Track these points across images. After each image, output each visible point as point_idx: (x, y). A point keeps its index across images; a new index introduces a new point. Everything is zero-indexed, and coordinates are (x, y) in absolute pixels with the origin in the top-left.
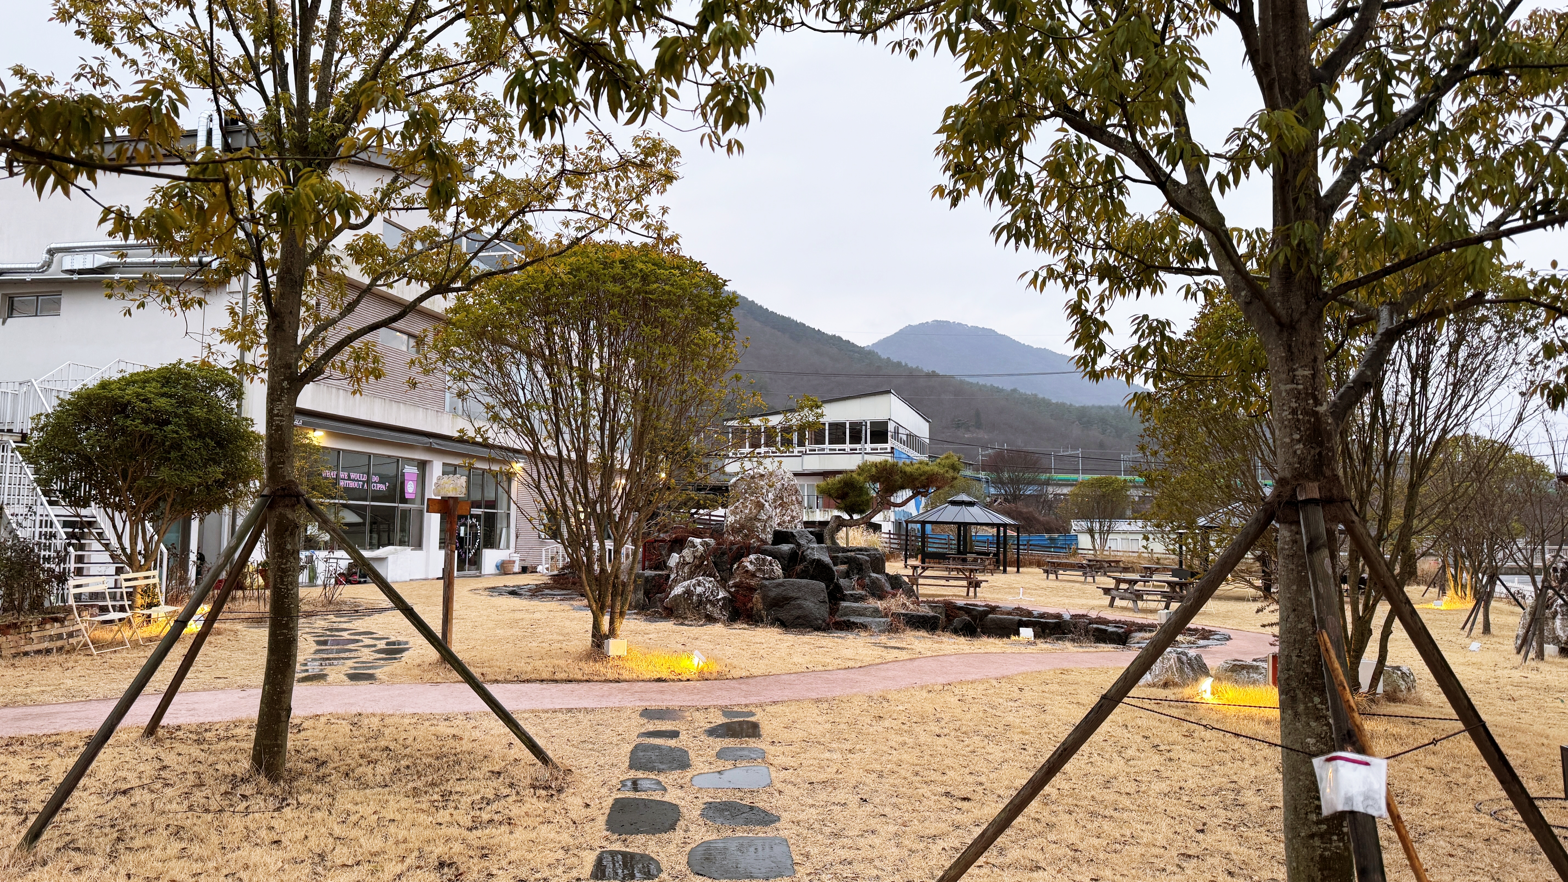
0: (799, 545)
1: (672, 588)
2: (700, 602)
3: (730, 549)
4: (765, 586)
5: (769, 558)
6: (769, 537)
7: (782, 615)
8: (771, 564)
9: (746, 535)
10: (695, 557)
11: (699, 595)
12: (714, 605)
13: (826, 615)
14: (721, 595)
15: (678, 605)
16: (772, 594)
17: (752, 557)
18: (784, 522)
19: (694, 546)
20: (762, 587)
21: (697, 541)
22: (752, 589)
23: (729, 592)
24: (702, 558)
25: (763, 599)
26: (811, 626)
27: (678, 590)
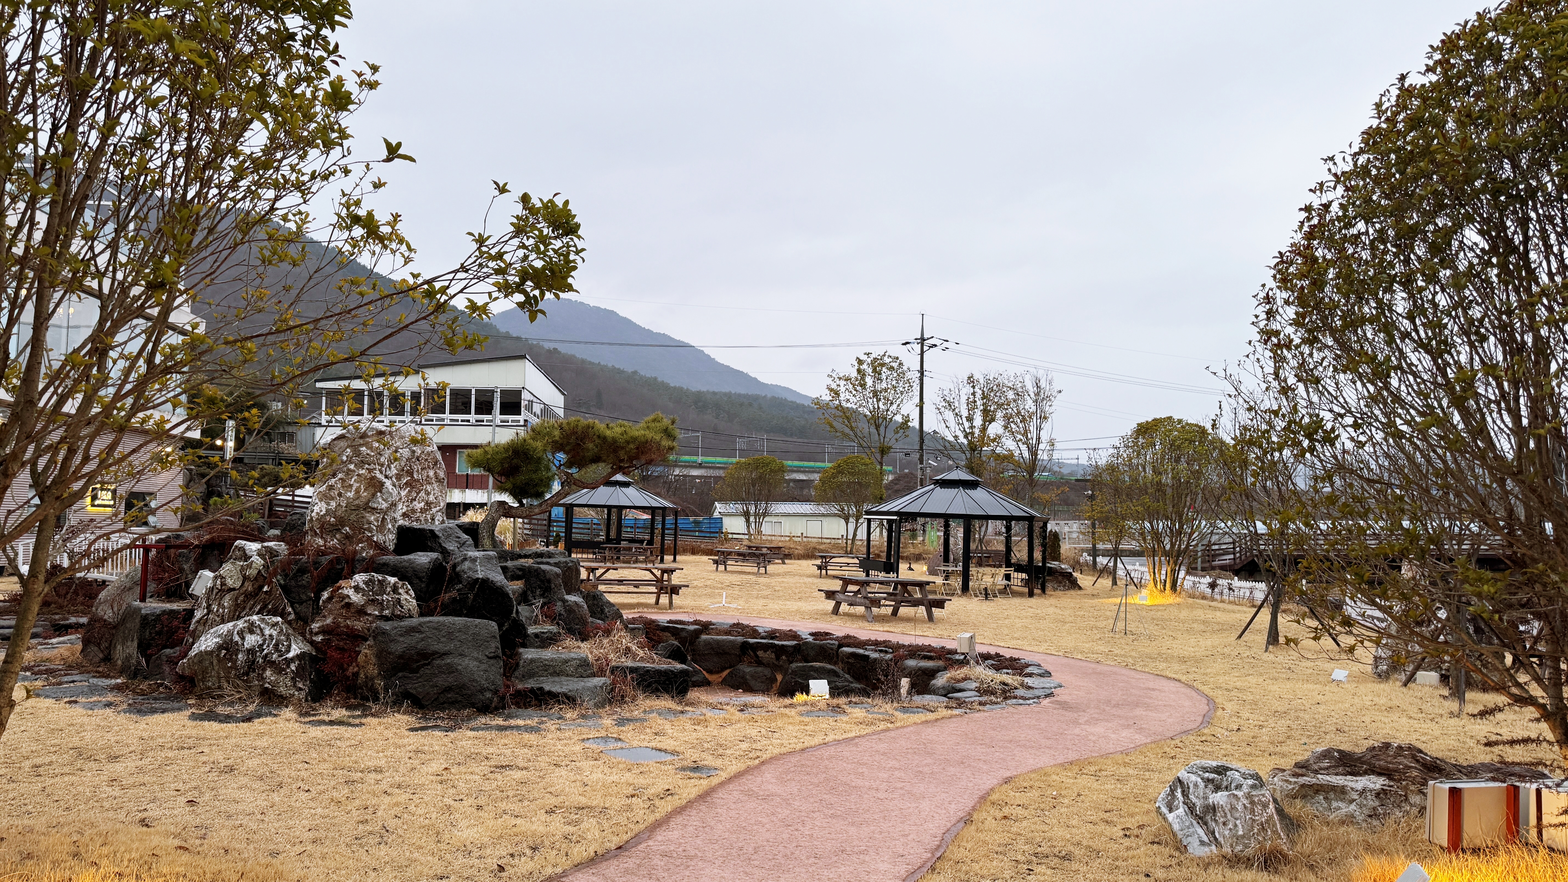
0: (445, 552)
1: (196, 637)
2: (251, 665)
3: (316, 564)
4: (384, 633)
5: (393, 580)
6: (390, 539)
7: (415, 686)
8: (395, 589)
9: (347, 537)
10: (245, 578)
11: (251, 651)
12: (279, 669)
13: (500, 681)
14: (295, 651)
15: (205, 671)
16: (398, 648)
17: (360, 578)
18: (413, 511)
19: (246, 557)
20: (379, 634)
21: (253, 547)
22: (357, 638)
23: (312, 643)
24: (260, 579)
25: (379, 656)
26: (473, 705)
27: (207, 642)
